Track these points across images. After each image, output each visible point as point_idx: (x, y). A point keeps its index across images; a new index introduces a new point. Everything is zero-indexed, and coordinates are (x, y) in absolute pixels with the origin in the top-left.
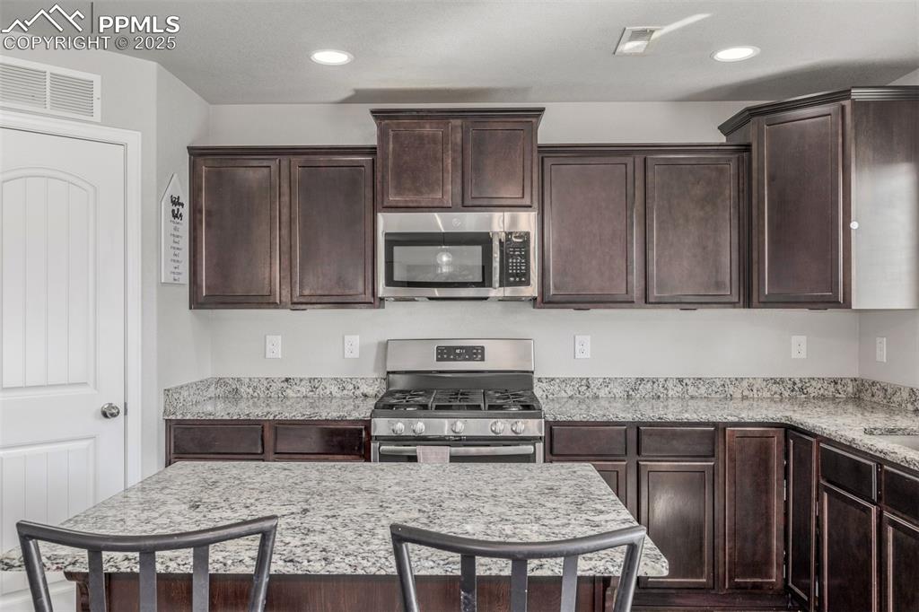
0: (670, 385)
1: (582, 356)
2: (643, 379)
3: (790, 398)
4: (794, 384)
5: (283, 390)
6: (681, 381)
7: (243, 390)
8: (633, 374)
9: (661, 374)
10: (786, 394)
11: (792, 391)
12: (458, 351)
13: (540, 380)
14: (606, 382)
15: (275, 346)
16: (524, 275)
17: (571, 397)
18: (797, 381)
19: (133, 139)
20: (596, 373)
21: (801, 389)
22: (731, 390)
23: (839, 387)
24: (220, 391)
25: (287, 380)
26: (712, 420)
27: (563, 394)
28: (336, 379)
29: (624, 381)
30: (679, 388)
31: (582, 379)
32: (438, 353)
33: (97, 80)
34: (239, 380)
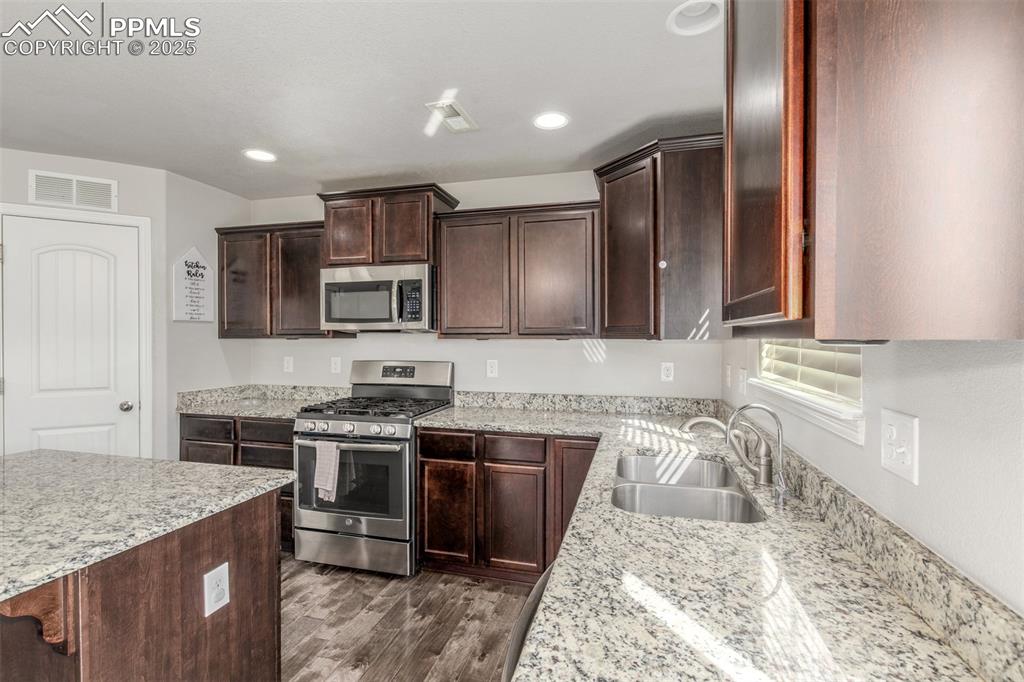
0: (557, 400)
1: (492, 375)
2: (535, 395)
3: (658, 414)
4: (661, 403)
5: (292, 394)
6: (565, 397)
7: (269, 393)
8: (529, 390)
9: (549, 390)
10: (654, 411)
11: (660, 409)
12: (398, 370)
13: (459, 393)
14: (508, 396)
15: (289, 364)
16: (418, 313)
17: (481, 407)
18: (664, 400)
19: (145, 223)
20: (500, 388)
21: (667, 408)
22: (607, 406)
23: (702, 407)
24: (255, 394)
25: (295, 388)
26: (541, 432)
27: (475, 404)
28: (324, 388)
29: (521, 395)
30: (564, 403)
31: (490, 393)
32: (384, 371)
33: (114, 185)
34: (267, 386)
